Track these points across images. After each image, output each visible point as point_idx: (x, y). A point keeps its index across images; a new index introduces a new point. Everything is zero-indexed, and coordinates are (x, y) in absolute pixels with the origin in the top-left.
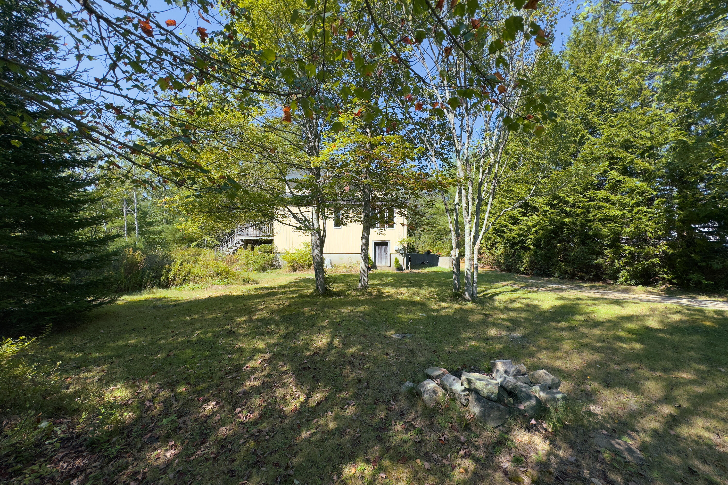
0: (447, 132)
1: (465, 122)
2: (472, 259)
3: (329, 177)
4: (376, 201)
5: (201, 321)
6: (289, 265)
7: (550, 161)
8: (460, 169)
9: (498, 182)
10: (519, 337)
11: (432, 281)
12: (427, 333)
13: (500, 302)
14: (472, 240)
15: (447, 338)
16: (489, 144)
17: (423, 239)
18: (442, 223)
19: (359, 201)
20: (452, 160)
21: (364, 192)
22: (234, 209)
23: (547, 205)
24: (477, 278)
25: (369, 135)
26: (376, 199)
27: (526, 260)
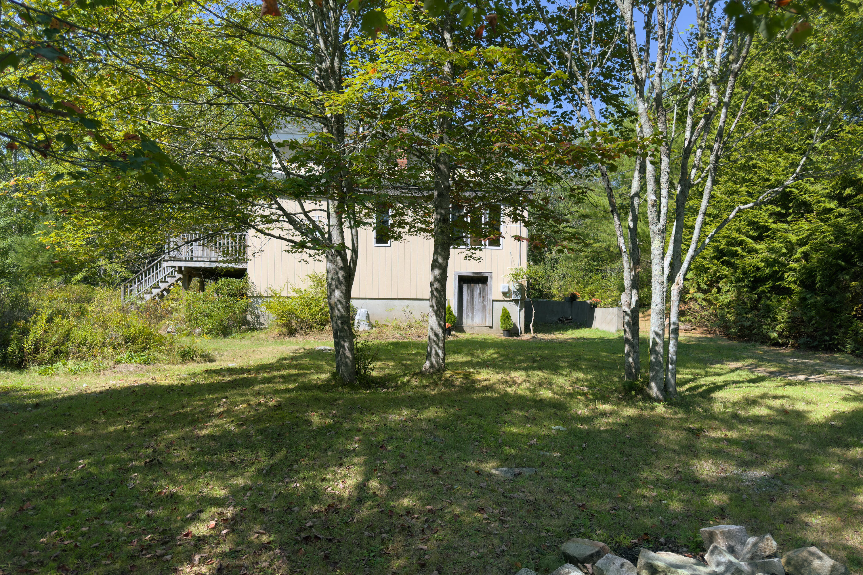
0: (617, 40)
1: (656, 18)
2: (666, 313)
3: (364, 137)
4: (462, 189)
5: (91, 438)
6: (280, 321)
7: (838, 102)
8: (643, 120)
9: (726, 147)
10: (763, 478)
11: (579, 358)
12: (567, 467)
13: (724, 404)
14: (667, 271)
15: (608, 478)
16: (706, 65)
17: (561, 270)
18: (602, 236)
19: (428, 189)
20: (627, 101)
21: (438, 169)
22: (161, 202)
23: (830, 197)
24: (677, 353)
25: (449, 44)
26: (462, 185)
27: (783, 316)
